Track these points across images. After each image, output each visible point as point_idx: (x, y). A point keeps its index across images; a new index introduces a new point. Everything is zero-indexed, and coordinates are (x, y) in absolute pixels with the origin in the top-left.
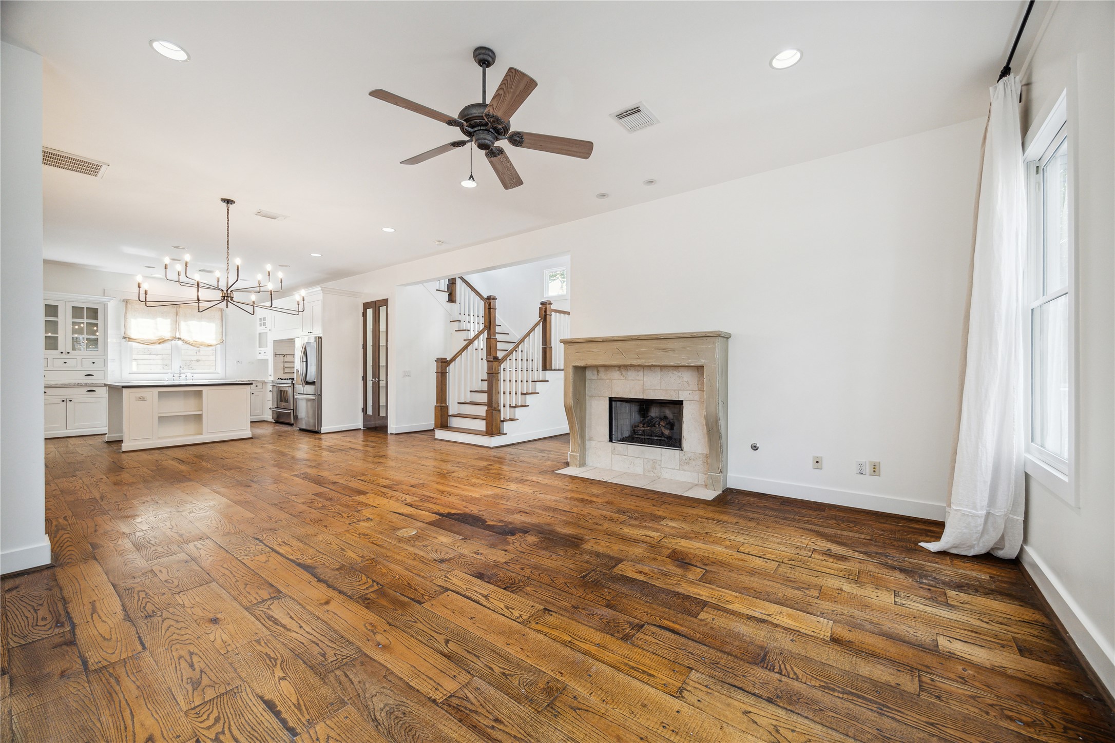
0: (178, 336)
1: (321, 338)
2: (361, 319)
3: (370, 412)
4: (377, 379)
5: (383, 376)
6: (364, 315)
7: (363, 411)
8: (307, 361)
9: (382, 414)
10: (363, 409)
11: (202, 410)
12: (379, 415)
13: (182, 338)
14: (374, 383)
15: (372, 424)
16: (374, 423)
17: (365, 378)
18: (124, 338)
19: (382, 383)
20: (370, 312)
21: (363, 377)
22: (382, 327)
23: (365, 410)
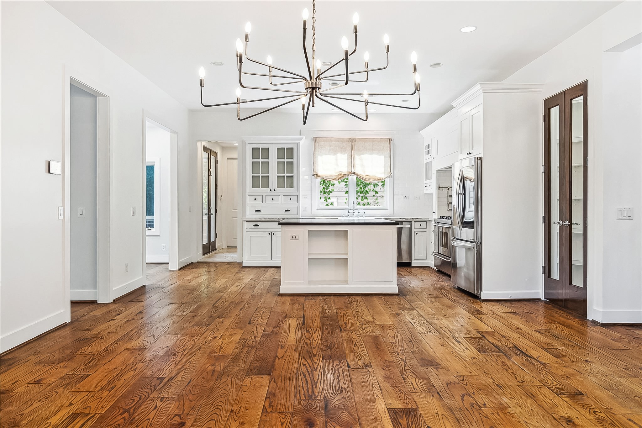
0: (353, 171)
1: (481, 159)
2: (541, 125)
3: (556, 275)
4: (567, 223)
5: (577, 217)
6: (547, 119)
7: (544, 272)
8: (464, 194)
9: (577, 281)
10: (544, 268)
11: (347, 254)
12: (571, 283)
13: (357, 172)
14: (562, 228)
15: (559, 293)
16: (561, 291)
17: (547, 220)
18: (314, 175)
19: (577, 229)
20: (555, 112)
21: (544, 218)
22: (577, 135)
23: (547, 270)
